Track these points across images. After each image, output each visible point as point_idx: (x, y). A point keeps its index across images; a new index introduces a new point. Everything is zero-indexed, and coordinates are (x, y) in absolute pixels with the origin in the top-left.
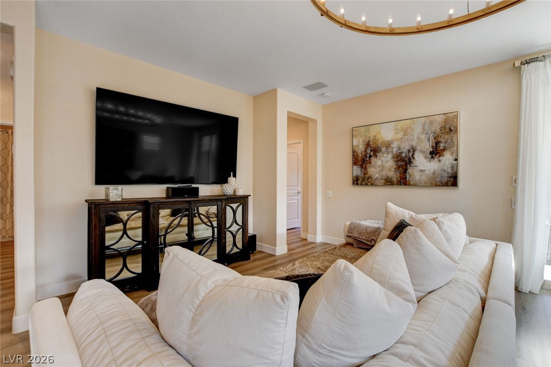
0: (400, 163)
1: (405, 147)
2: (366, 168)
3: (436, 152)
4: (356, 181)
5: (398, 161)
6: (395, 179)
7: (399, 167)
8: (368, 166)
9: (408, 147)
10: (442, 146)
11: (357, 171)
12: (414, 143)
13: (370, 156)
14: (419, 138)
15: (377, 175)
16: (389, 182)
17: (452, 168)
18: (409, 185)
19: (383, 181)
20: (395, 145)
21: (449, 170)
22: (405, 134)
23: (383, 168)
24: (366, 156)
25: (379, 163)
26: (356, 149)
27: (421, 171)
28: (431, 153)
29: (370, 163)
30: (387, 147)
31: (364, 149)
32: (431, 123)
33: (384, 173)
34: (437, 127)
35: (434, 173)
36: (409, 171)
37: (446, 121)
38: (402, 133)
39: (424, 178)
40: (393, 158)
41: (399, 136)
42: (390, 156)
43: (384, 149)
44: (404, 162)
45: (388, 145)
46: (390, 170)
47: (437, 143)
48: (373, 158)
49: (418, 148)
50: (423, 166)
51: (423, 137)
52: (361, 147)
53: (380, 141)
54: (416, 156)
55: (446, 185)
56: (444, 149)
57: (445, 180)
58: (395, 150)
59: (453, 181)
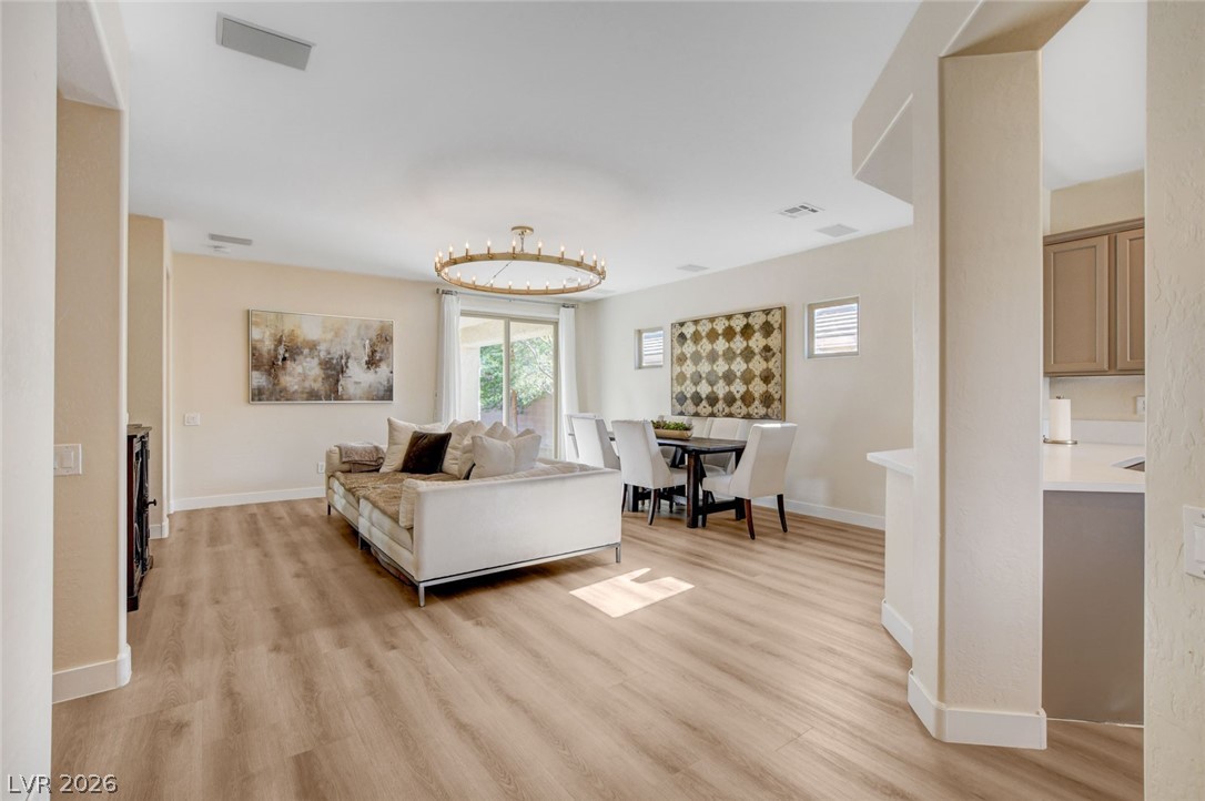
0: (330, 372)
1: (337, 352)
2: (276, 377)
3: (372, 363)
4: (257, 395)
5: (327, 369)
6: (323, 393)
7: (327, 377)
8: (280, 373)
9: (339, 353)
10: (378, 356)
11: (259, 379)
12: (348, 349)
13: (284, 359)
14: (353, 343)
15: (296, 387)
16: (313, 396)
17: (388, 381)
18: (342, 399)
19: (305, 396)
20: (322, 347)
21: (386, 383)
22: (337, 335)
23: (305, 377)
24: (276, 358)
25: (299, 369)
26: (259, 345)
27: (356, 383)
28: (367, 363)
29: (284, 368)
30: (311, 349)
31: (273, 347)
32: (367, 327)
33: (307, 384)
34: (373, 334)
35: (370, 386)
36: (341, 382)
37: (382, 329)
38: (332, 333)
39: (359, 392)
40: (320, 364)
41: (329, 336)
42: (316, 361)
43: (306, 351)
44: (334, 371)
45: (313, 346)
46: (315, 381)
47: (374, 352)
48: (288, 362)
49: (352, 355)
50: (358, 377)
51: (358, 342)
52: (267, 343)
53: (300, 340)
54: (349, 364)
55: (383, 399)
56: (380, 360)
57: (381, 393)
58: (323, 354)
59: (387, 394)
